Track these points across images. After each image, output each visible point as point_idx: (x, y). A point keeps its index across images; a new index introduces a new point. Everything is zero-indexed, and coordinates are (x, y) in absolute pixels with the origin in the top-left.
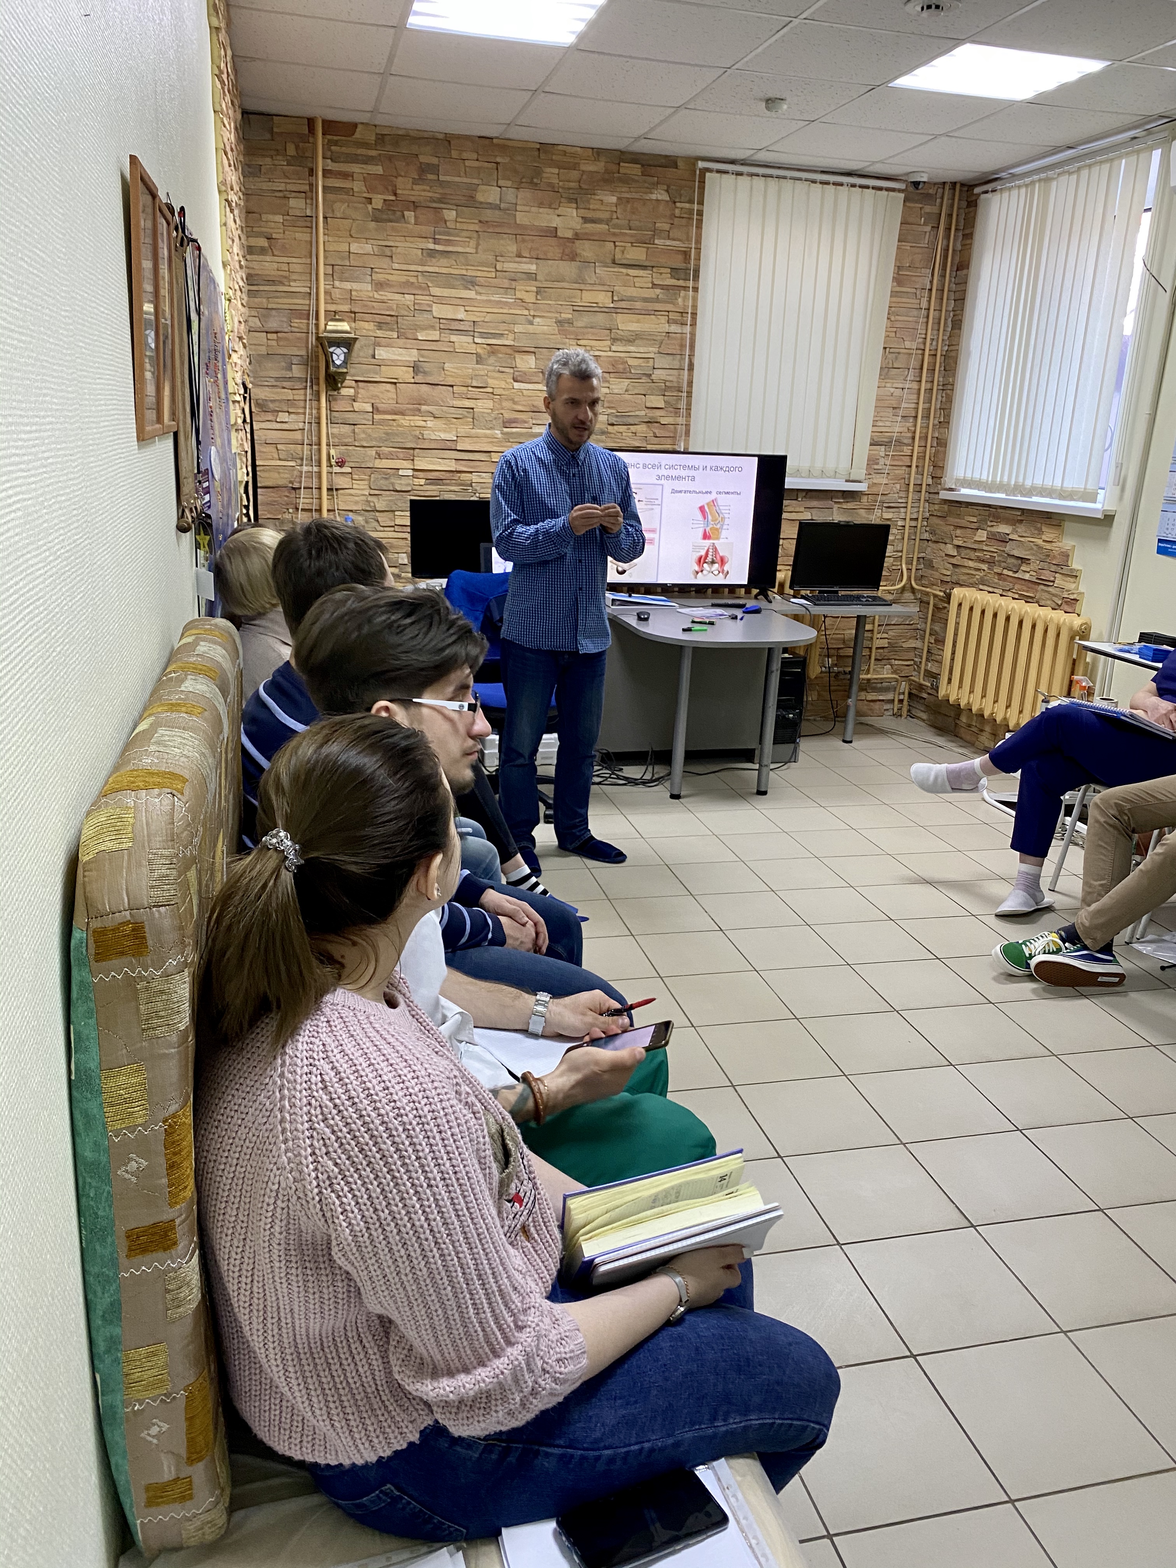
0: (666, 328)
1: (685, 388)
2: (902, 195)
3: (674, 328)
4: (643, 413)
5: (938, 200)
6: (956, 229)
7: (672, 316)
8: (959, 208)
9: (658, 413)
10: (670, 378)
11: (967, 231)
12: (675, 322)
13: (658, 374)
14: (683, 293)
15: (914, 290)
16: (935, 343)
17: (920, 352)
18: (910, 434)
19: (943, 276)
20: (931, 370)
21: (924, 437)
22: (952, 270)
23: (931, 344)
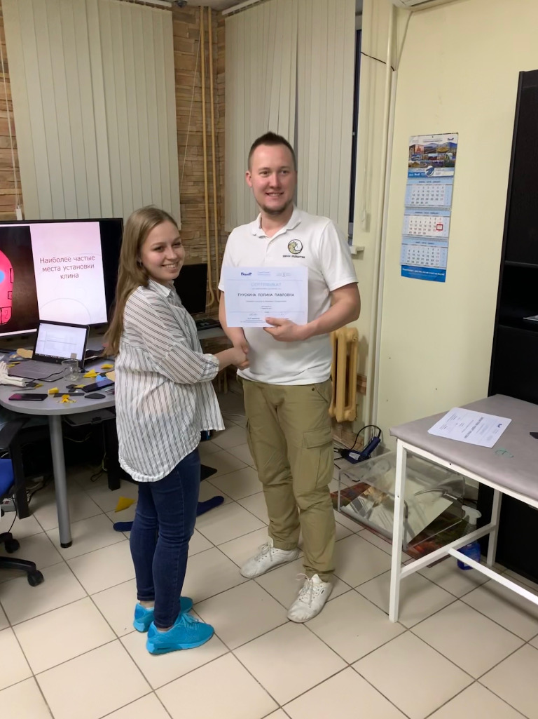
1: (14, 165)
2: (170, 13)
5: (197, 20)
6: (213, 43)
8: (213, 28)
11: (221, 45)
15: (188, 88)
16: (209, 127)
17: (200, 134)
18: (201, 195)
19: (207, 78)
20: (209, 147)
21: (210, 197)
22: (213, 74)
23: (207, 128)
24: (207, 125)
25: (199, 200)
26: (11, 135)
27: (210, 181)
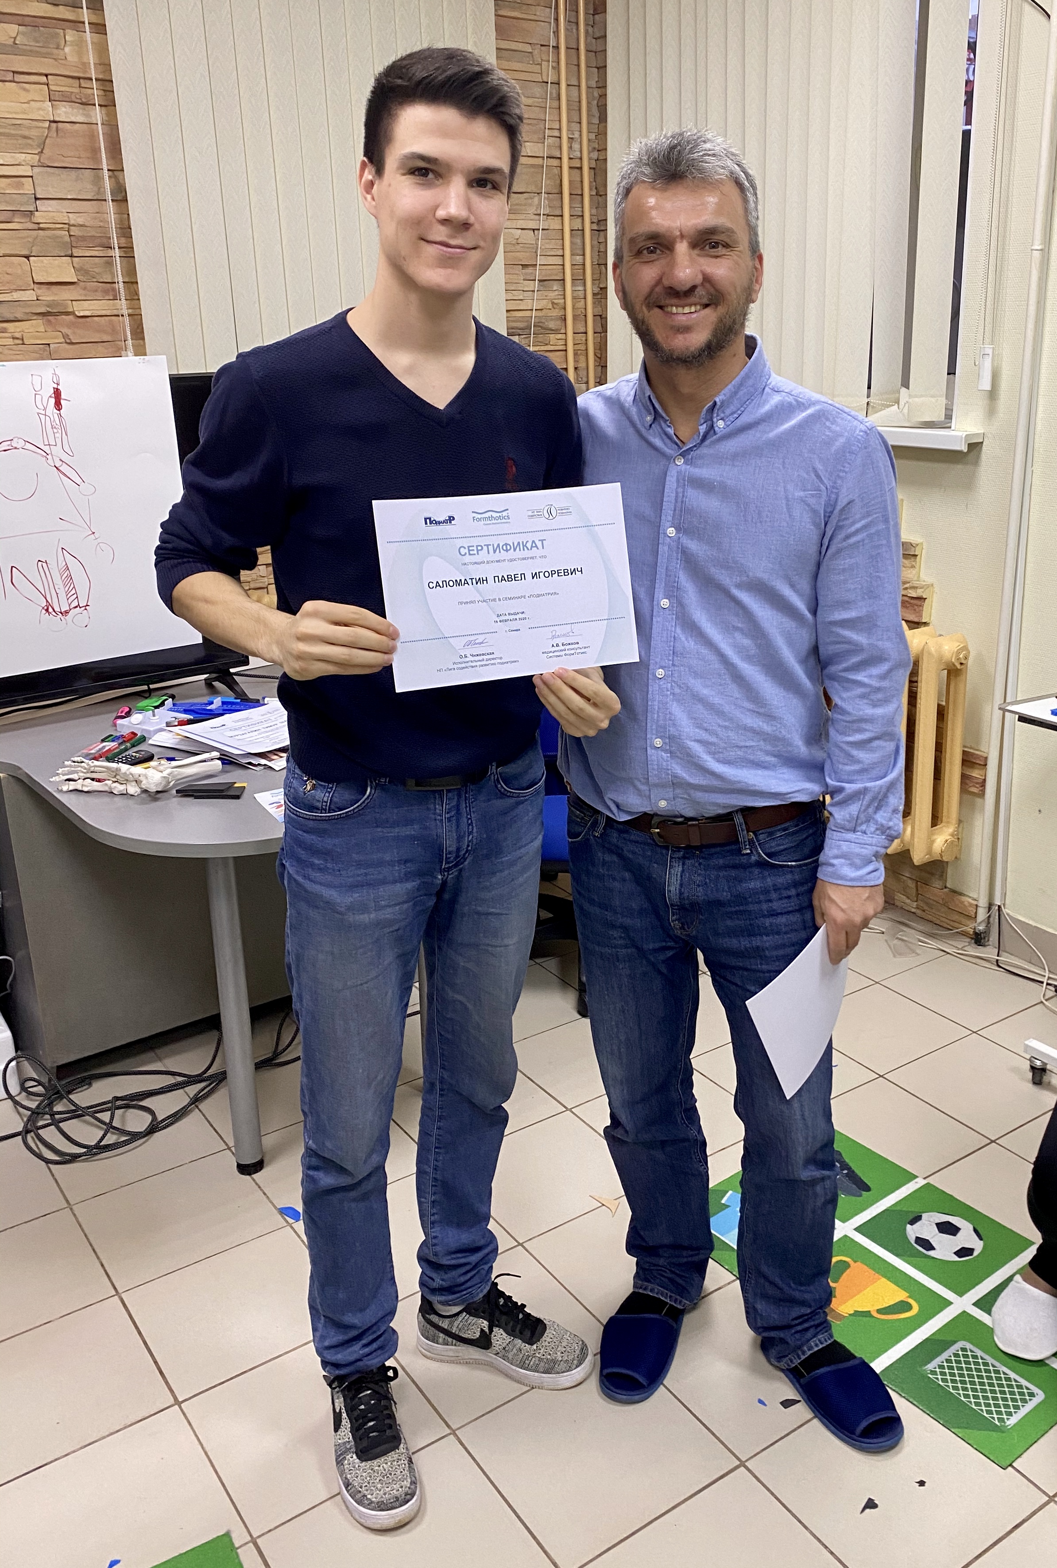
0: (47, 110)
1: (115, 242)
3: (65, 112)
4: (29, 295)
7: (58, 85)
9: (64, 294)
10: (80, 221)
12: (67, 99)
13: (46, 213)
14: (71, 36)
15: (528, 48)
16: (576, 146)
17: (555, 162)
18: (556, 313)
19: (573, 22)
20: (577, 195)
21: (580, 317)
22: (586, 13)
23: (570, 148)
24: (571, 139)
25: (552, 325)
26: (105, 167)
27: (579, 279)
